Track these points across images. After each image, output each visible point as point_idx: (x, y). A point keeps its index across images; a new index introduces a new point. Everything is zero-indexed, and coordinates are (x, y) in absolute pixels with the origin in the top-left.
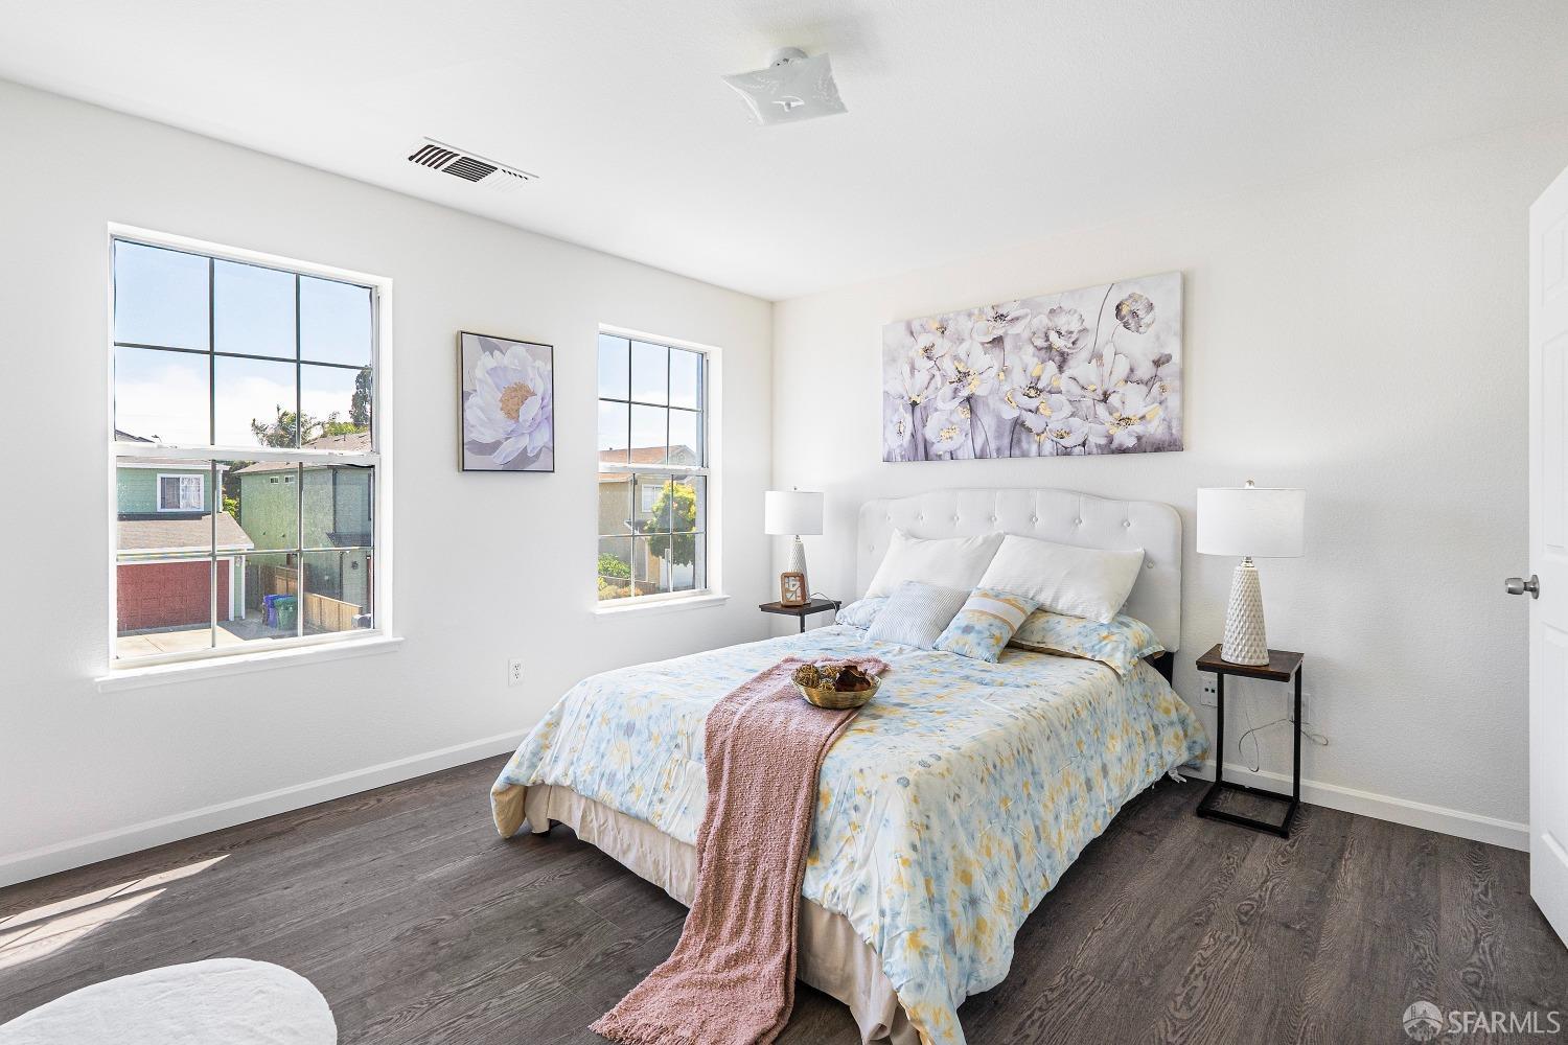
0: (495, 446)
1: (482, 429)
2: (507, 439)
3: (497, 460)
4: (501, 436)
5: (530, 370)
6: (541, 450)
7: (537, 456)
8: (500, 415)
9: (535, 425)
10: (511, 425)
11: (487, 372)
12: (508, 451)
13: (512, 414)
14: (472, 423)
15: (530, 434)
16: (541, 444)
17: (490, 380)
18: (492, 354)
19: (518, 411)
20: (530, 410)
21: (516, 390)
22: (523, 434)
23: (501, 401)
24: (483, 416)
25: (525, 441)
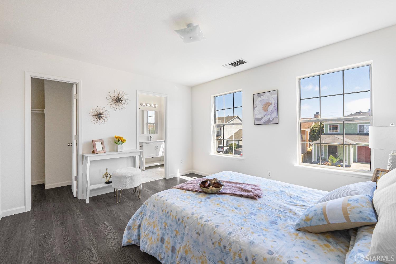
0: (261, 118)
1: (258, 115)
2: (264, 116)
3: (262, 122)
4: (263, 116)
5: (270, 98)
6: (274, 118)
7: (273, 120)
8: (263, 111)
9: (272, 112)
10: (266, 113)
11: (259, 102)
12: (265, 119)
13: (266, 110)
14: (256, 114)
15: (271, 114)
16: (274, 117)
17: (260, 103)
18: (260, 97)
19: (267, 109)
20: (271, 108)
21: (267, 104)
22: (269, 115)
23: (263, 108)
24: (258, 112)
25: (269, 117)
